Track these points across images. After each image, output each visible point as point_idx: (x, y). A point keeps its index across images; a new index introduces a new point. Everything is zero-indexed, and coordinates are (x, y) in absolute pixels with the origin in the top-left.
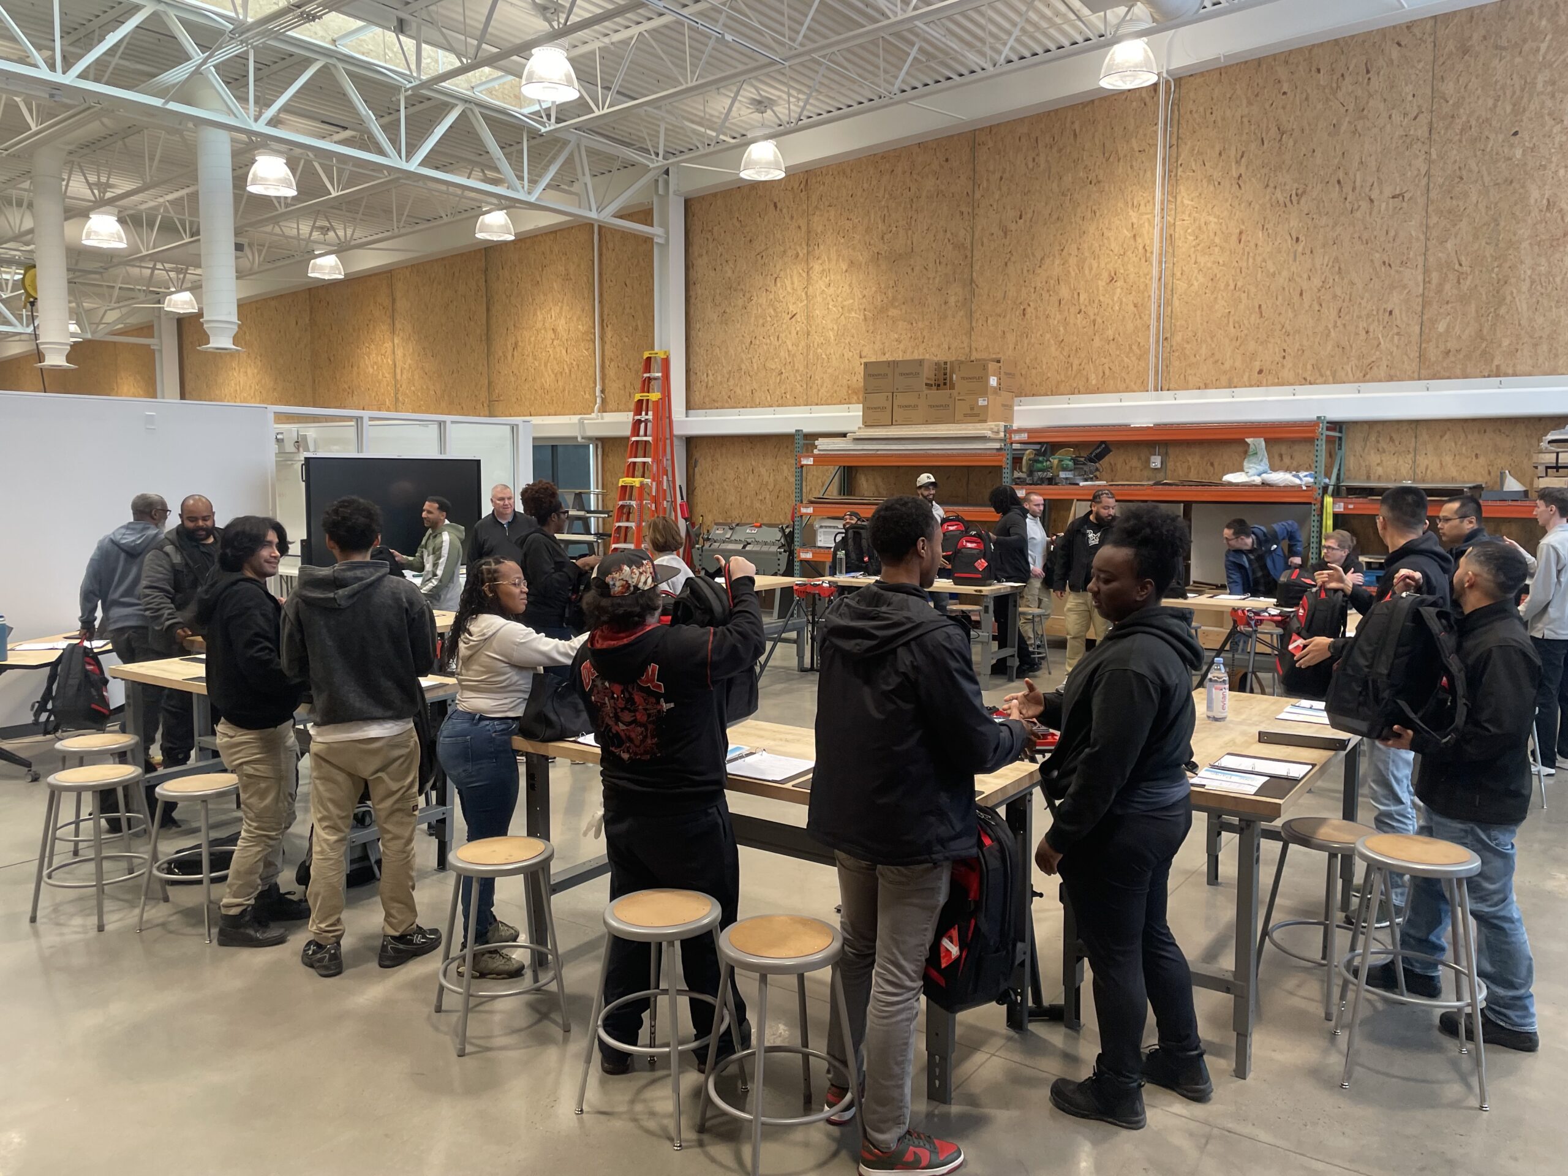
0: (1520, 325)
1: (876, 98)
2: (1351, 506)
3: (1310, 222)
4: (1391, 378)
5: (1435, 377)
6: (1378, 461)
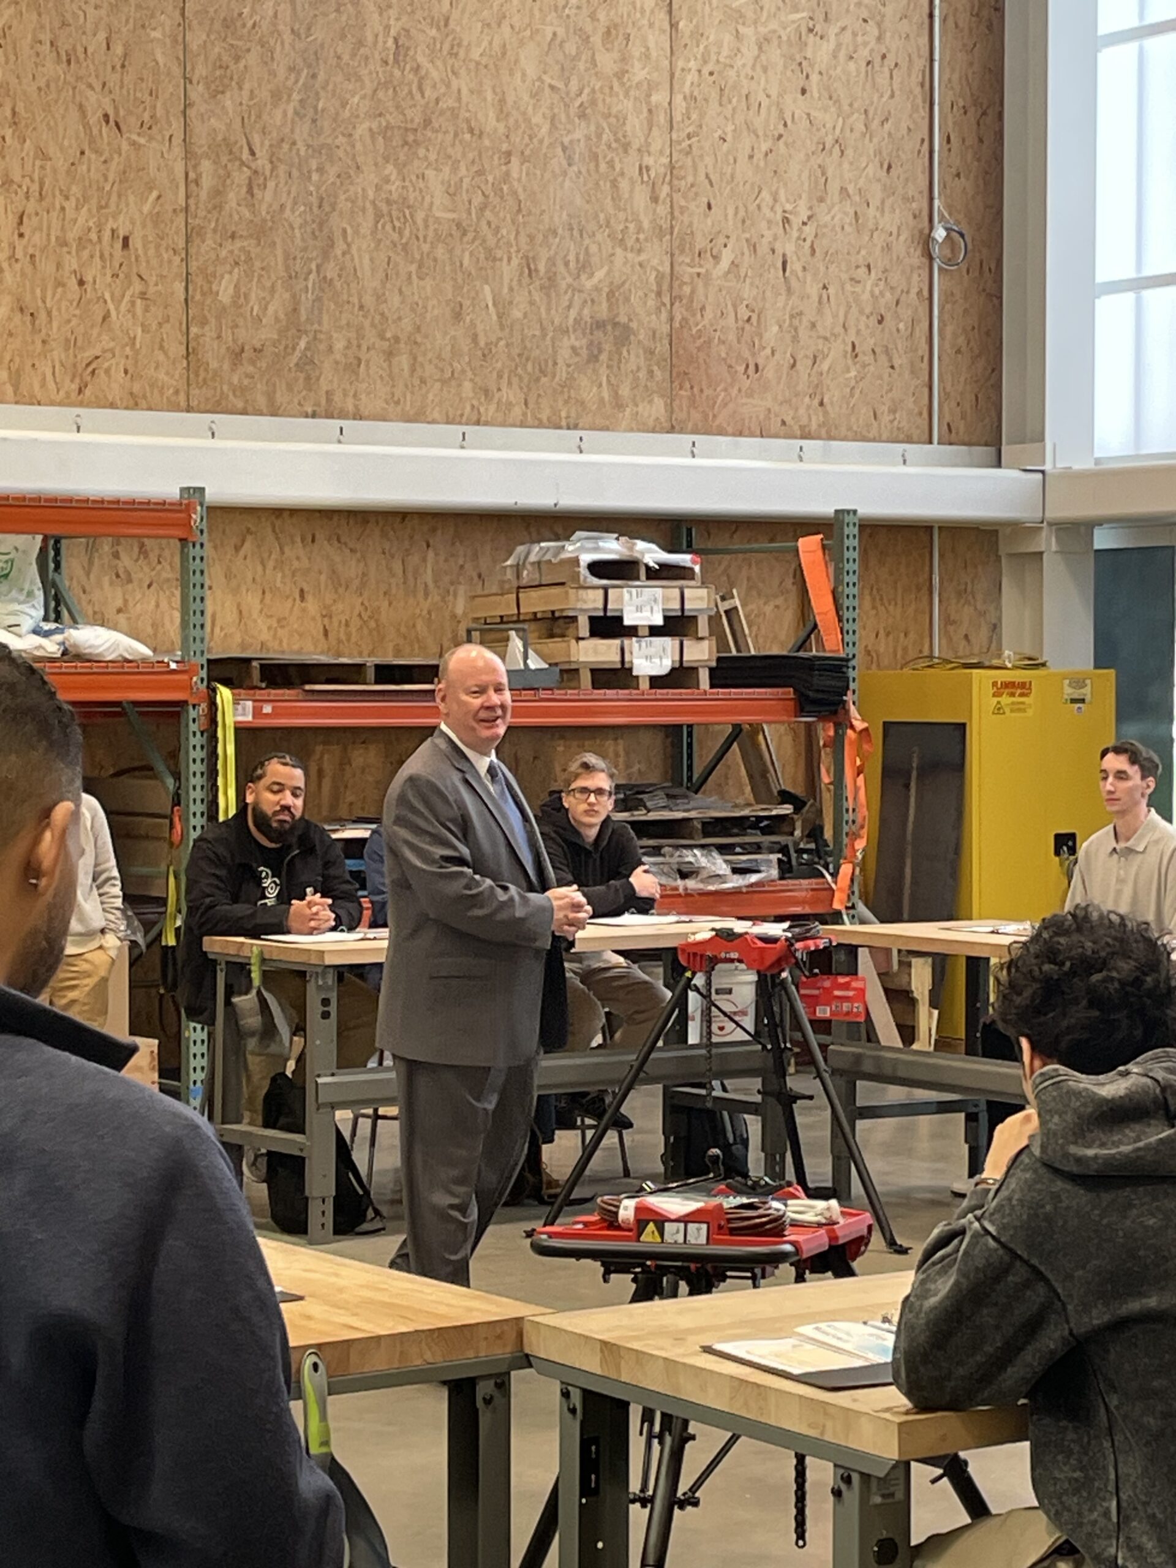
6: (119, 603)
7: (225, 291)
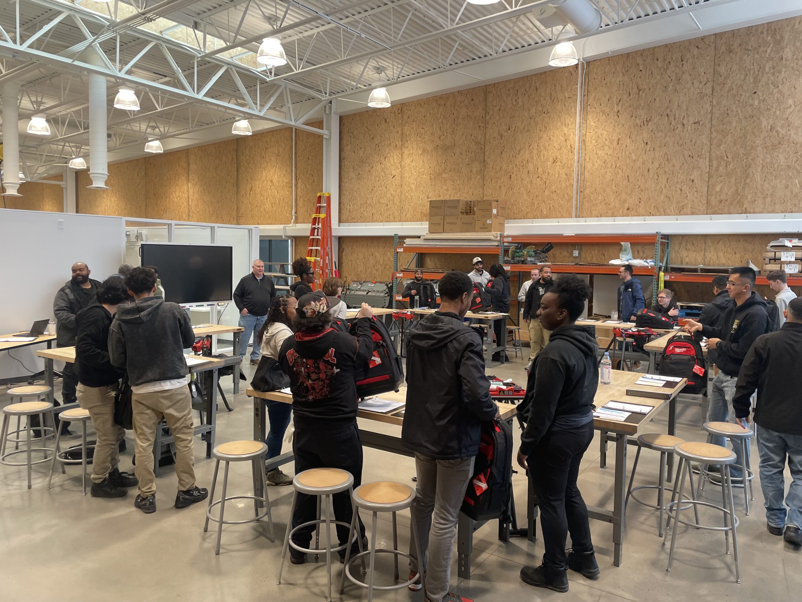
0: (757, 188)
1: (437, 68)
2: (673, 277)
3: (653, 134)
4: (693, 214)
5: (714, 213)
6: (686, 255)
7: (718, 188)
